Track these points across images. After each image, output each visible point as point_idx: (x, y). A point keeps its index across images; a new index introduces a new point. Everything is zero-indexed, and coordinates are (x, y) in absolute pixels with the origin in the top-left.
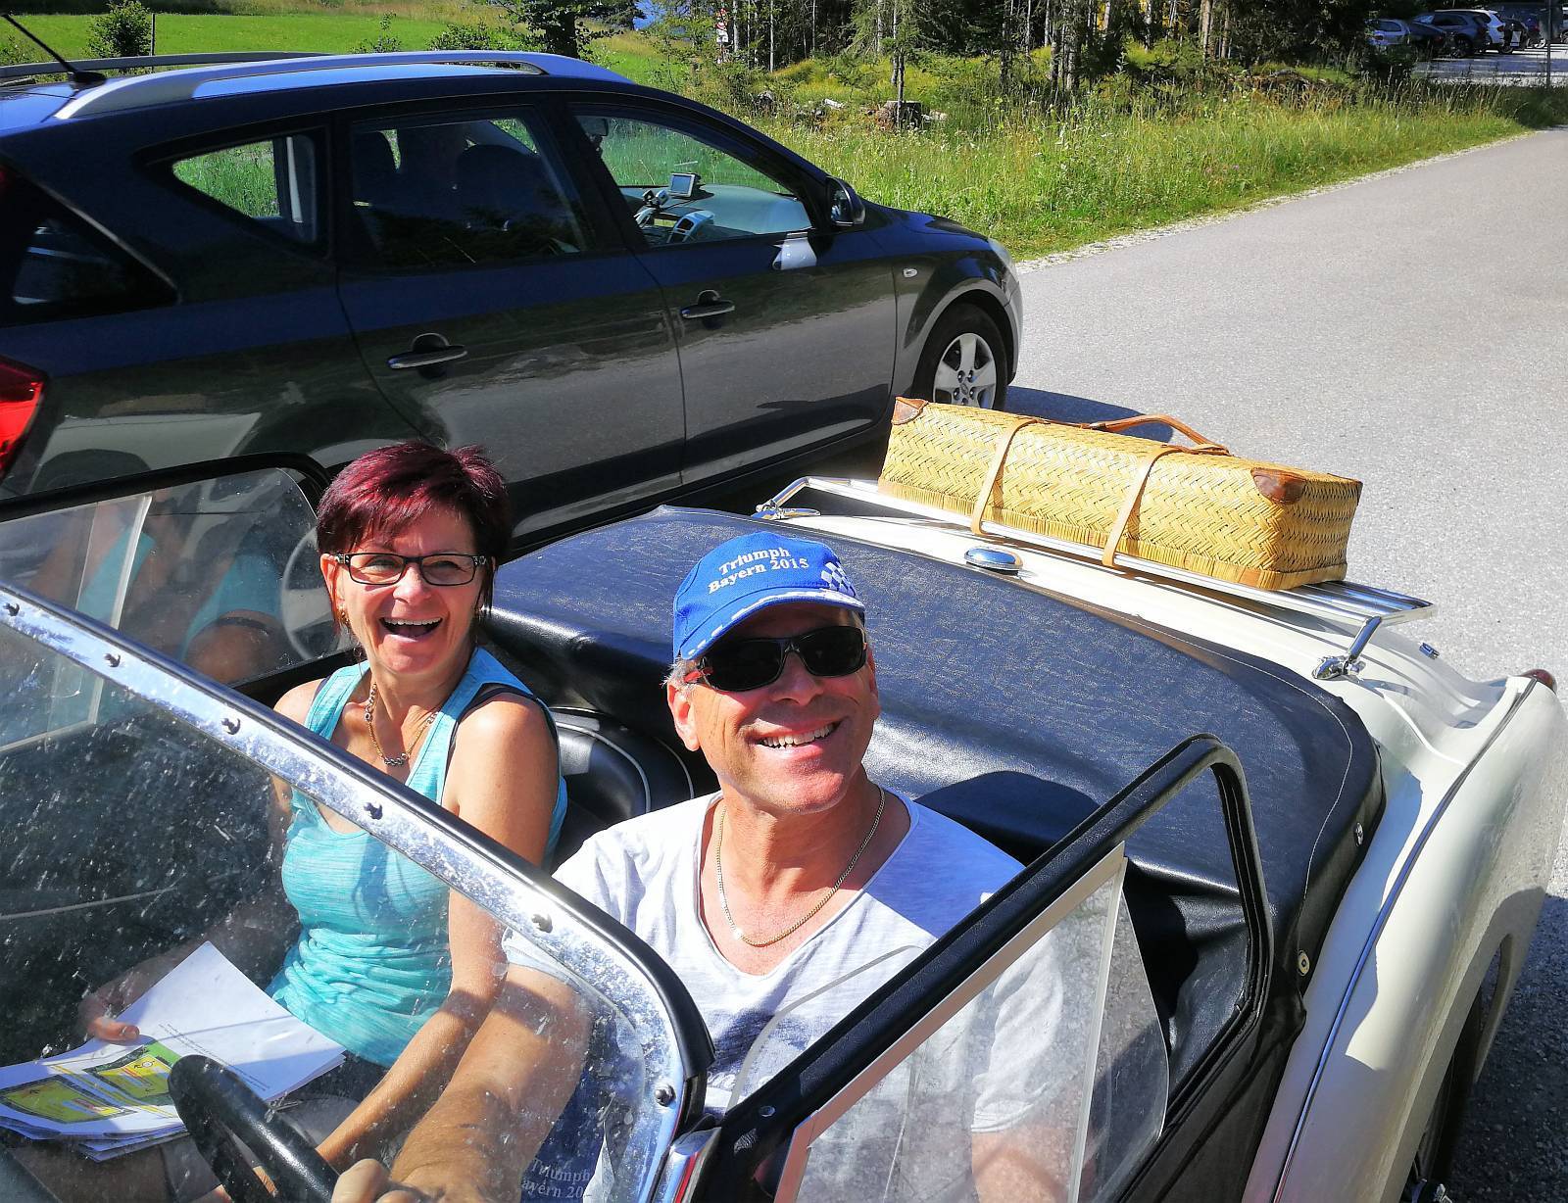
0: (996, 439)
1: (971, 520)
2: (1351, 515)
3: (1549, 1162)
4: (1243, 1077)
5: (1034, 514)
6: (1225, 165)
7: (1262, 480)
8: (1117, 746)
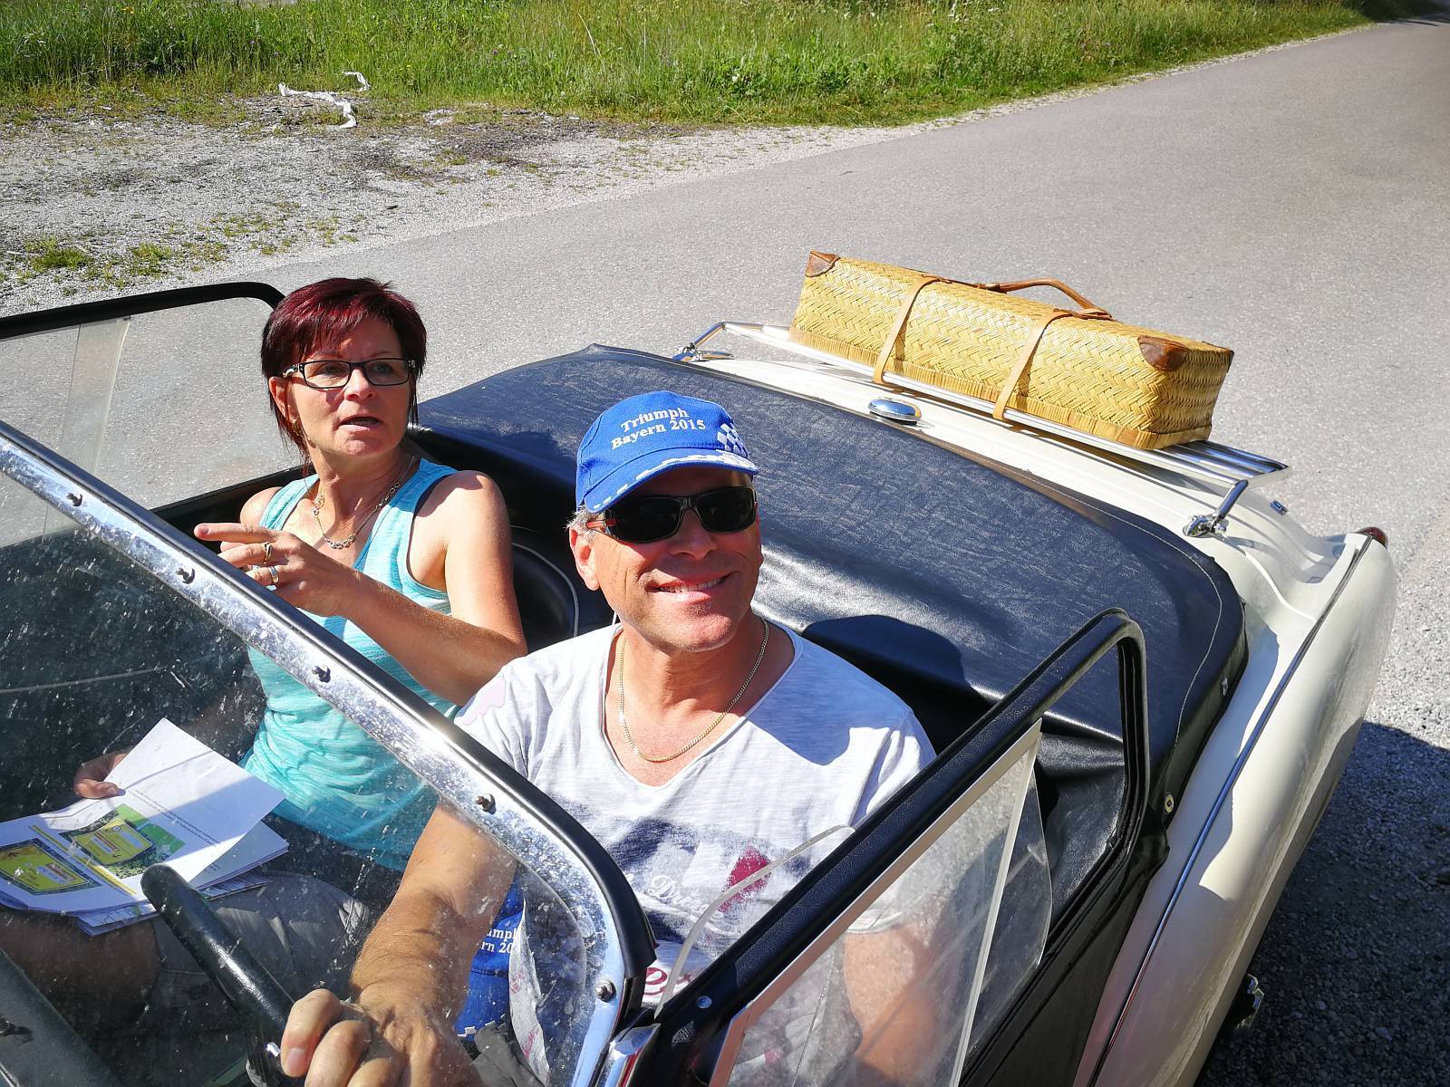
0: (902, 296)
1: (873, 370)
2: (1221, 382)
3: (1335, 947)
4: (1112, 903)
5: (932, 367)
6: (1098, 42)
7: (1148, 347)
8: (1005, 593)
